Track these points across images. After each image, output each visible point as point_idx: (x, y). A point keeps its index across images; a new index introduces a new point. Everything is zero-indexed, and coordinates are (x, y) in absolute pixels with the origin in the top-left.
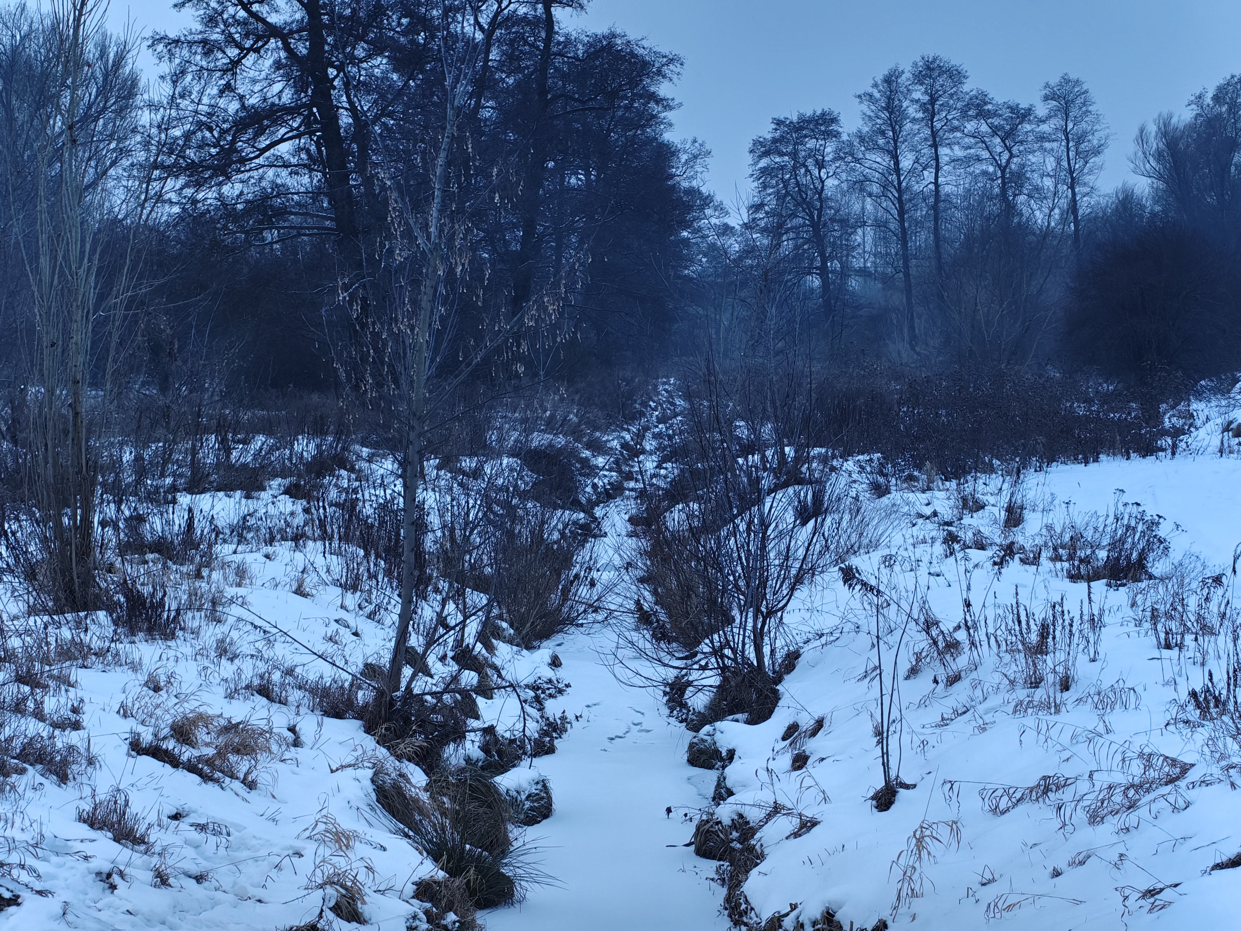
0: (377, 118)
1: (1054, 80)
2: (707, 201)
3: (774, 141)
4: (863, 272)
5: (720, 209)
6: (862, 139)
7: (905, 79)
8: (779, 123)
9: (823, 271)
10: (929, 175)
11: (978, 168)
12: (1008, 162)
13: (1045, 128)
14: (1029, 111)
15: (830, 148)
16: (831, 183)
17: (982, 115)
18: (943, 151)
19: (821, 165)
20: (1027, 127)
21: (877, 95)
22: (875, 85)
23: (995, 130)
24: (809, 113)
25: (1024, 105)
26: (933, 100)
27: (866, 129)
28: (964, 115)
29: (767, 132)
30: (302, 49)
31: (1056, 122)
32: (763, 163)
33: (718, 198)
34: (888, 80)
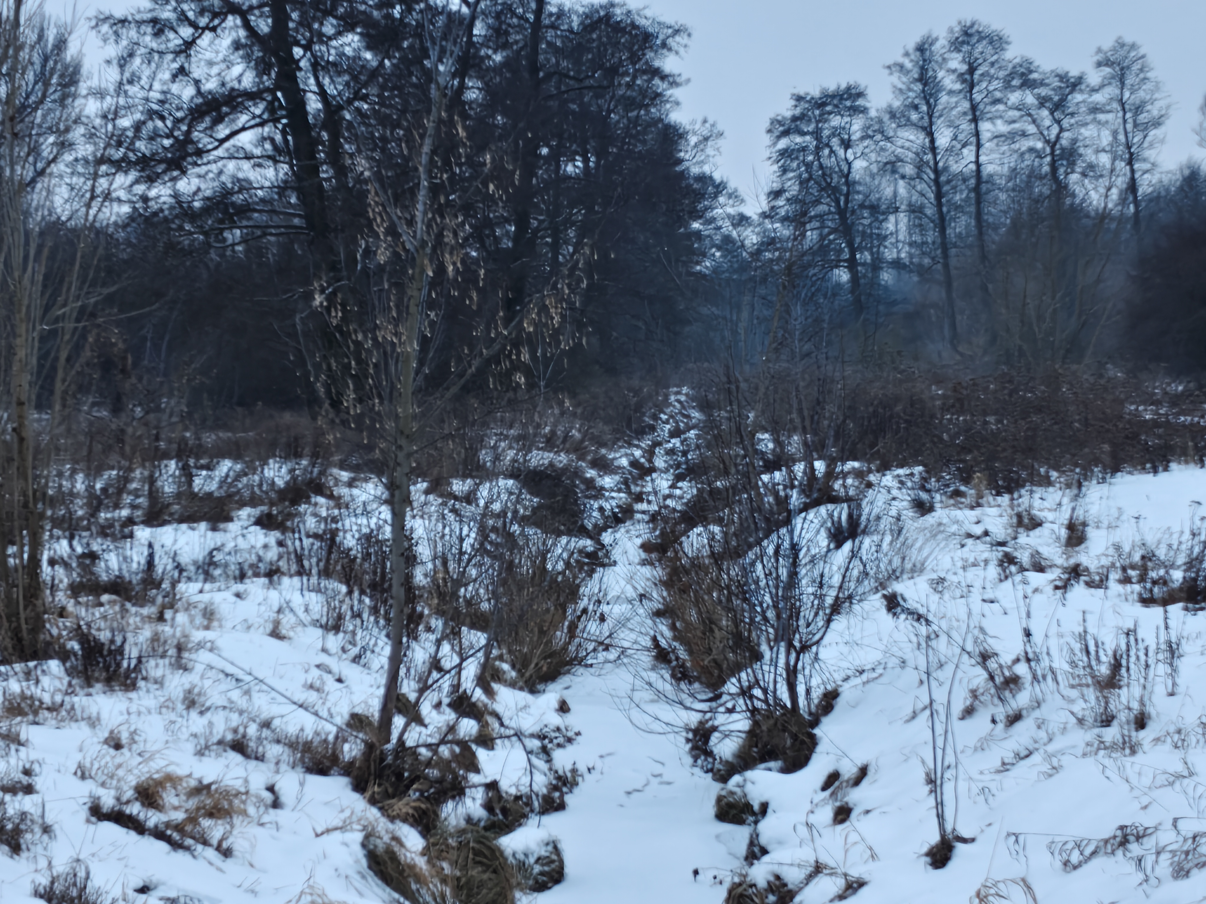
0: (350, 102)
1: (1107, 44)
2: (719, 188)
3: (794, 119)
4: (897, 264)
5: (734, 196)
6: (893, 115)
7: (941, 46)
8: (799, 99)
9: (852, 264)
10: (969, 153)
11: (1025, 144)
12: (1058, 137)
13: (1098, 98)
14: (1079, 80)
15: (857, 126)
17: (1027, 84)
18: (985, 127)
19: (847, 145)
20: (1078, 97)
21: (909, 65)
22: (907, 54)
23: (1042, 102)
24: (832, 87)
25: (1074, 73)
26: (972, 70)
27: (896, 104)
28: (1008, 86)
29: (786, 109)
30: (264, 26)
31: (1112, 91)
32: (783, 143)
33: (732, 185)
34: (921, 49)
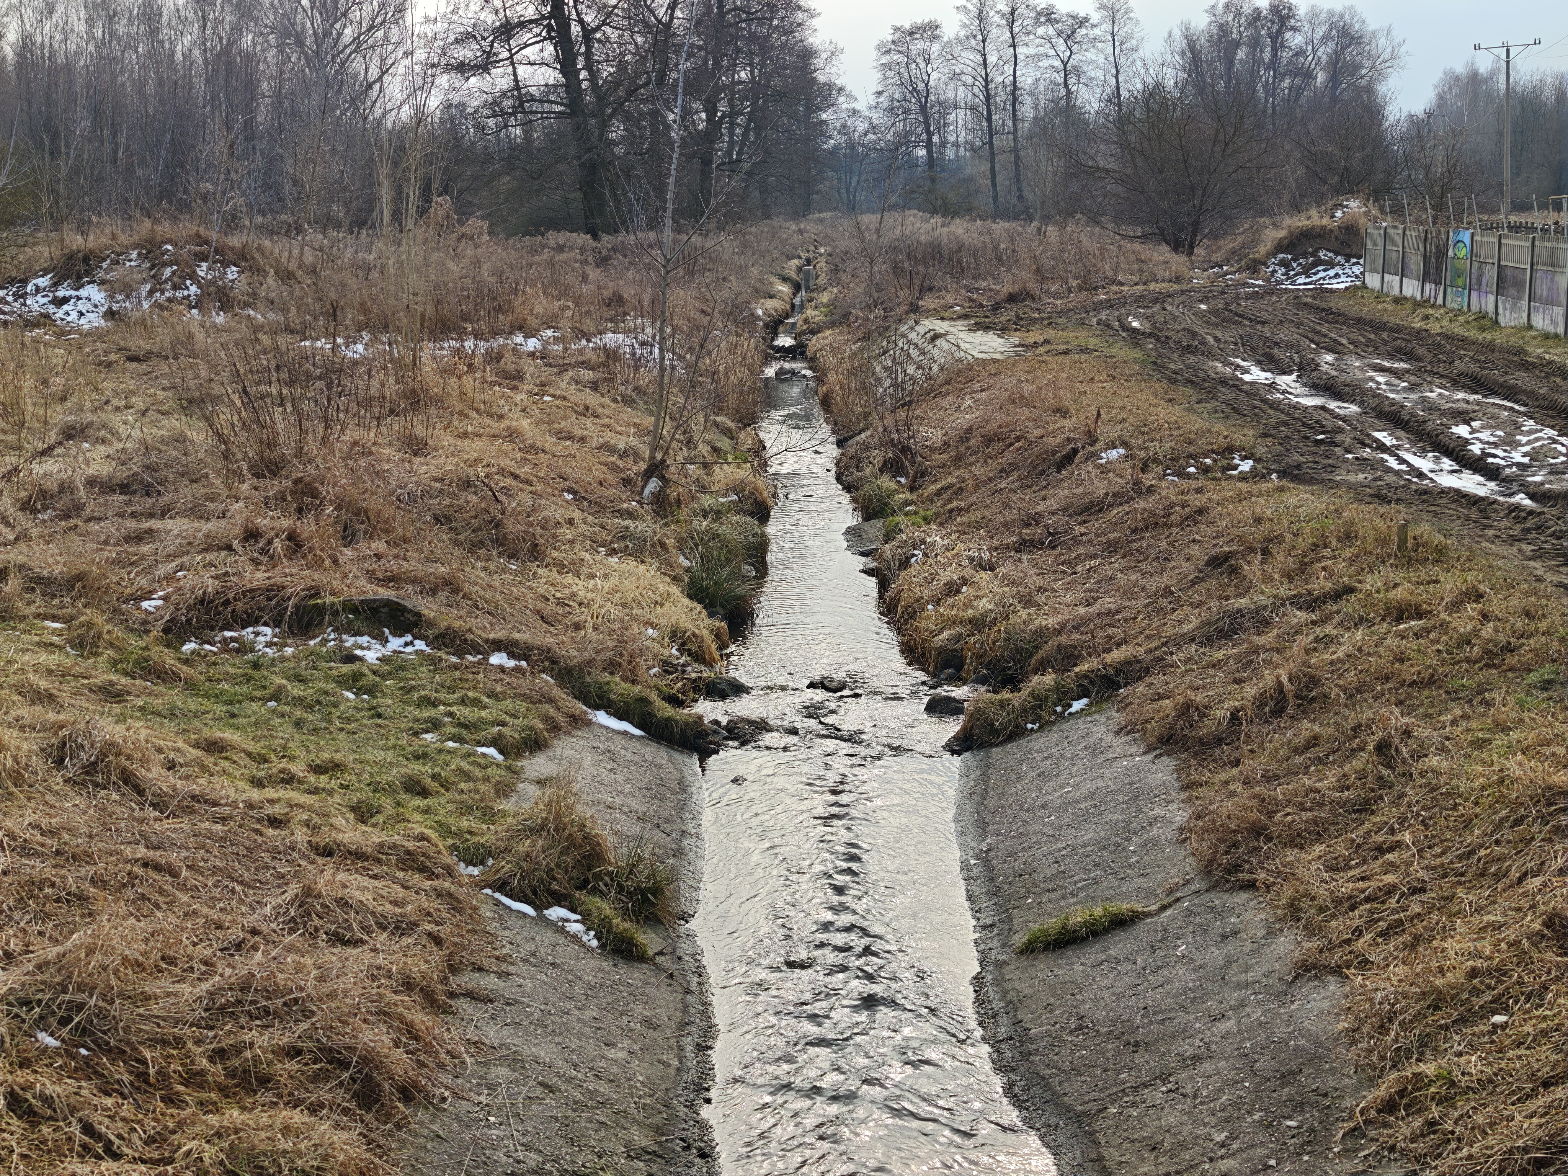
0: (599, 26)
2: (841, 90)
3: (893, 42)
4: (956, 144)
5: (851, 96)
6: (960, 41)
8: (897, 29)
9: (928, 145)
10: (1008, 69)
11: (1045, 63)
12: (1069, 58)
13: (1097, 32)
14: (1085, 20)
15: (935, 48)
16: (934, 76)
17: (1049, 20)
18: (1022, 51)
19: (927, 62)
20: (1083, 31)
21: (970, 7)
23: (1060, 34)
24: (919, 22)
25: (1082, 14)
26: (1012, 13)
27: (963, 34)
28: (1036, 22)
29: (888, 36)
31: (1107, 27)
32: (885, 59)
33: (848, 88)
